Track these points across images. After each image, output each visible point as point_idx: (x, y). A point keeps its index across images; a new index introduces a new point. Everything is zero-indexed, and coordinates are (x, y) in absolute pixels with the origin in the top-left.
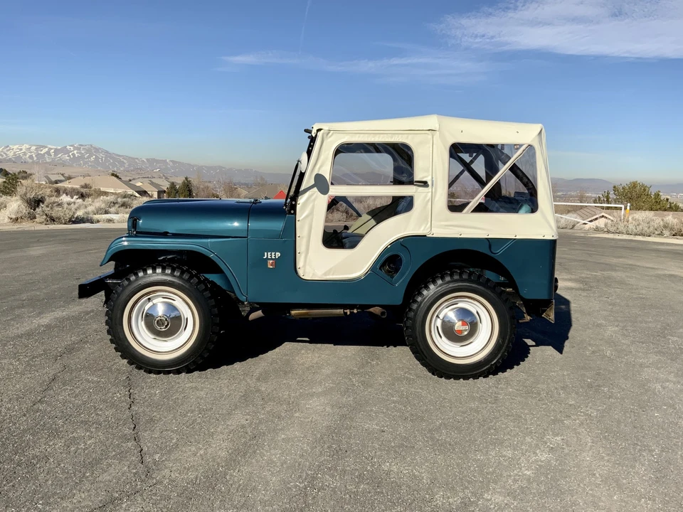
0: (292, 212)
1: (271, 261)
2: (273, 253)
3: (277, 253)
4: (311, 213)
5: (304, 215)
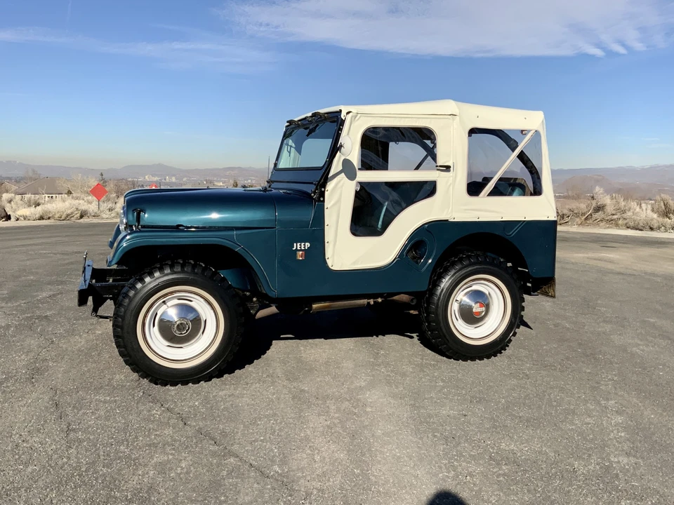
0: (322, 199)
1: (301, 253)
2: (303, 244)
3: (307, 244)
4: (339, 201)
5: (332, 202)
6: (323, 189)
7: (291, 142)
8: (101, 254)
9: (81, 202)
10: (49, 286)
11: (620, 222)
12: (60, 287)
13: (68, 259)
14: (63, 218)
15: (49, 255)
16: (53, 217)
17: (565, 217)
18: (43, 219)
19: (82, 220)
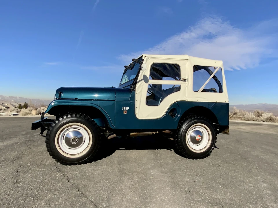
0: (134, 90)
1: (125, 111)
2: (126, 107)
3: (128, 108)
4: (141, 91)
5: (139, 92)
6: (135, 86)
7: (126, 76)
11: (243, 118)
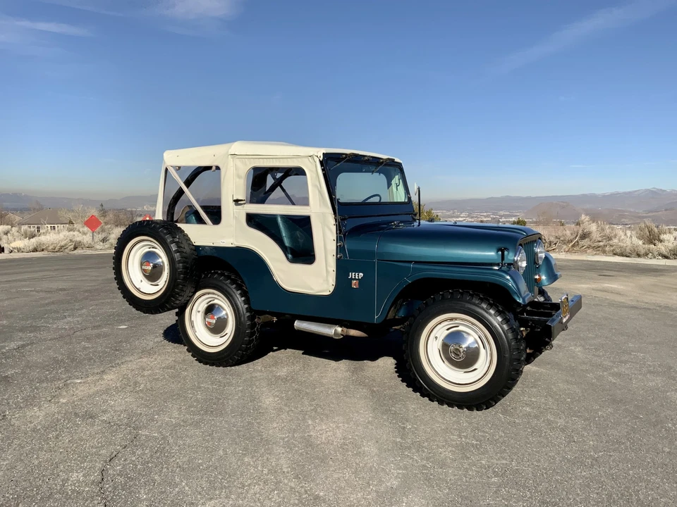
8: (86, 291)
9: (76, 233)
10: (20, 334)
11: (607, 249)
12: (32, 335)
13: (50, 298)
14: (57, 249)
15: (32, 293)
16: (46, 249)
17: (552, 244)
18: (37, 251)
19: (75, 252)
